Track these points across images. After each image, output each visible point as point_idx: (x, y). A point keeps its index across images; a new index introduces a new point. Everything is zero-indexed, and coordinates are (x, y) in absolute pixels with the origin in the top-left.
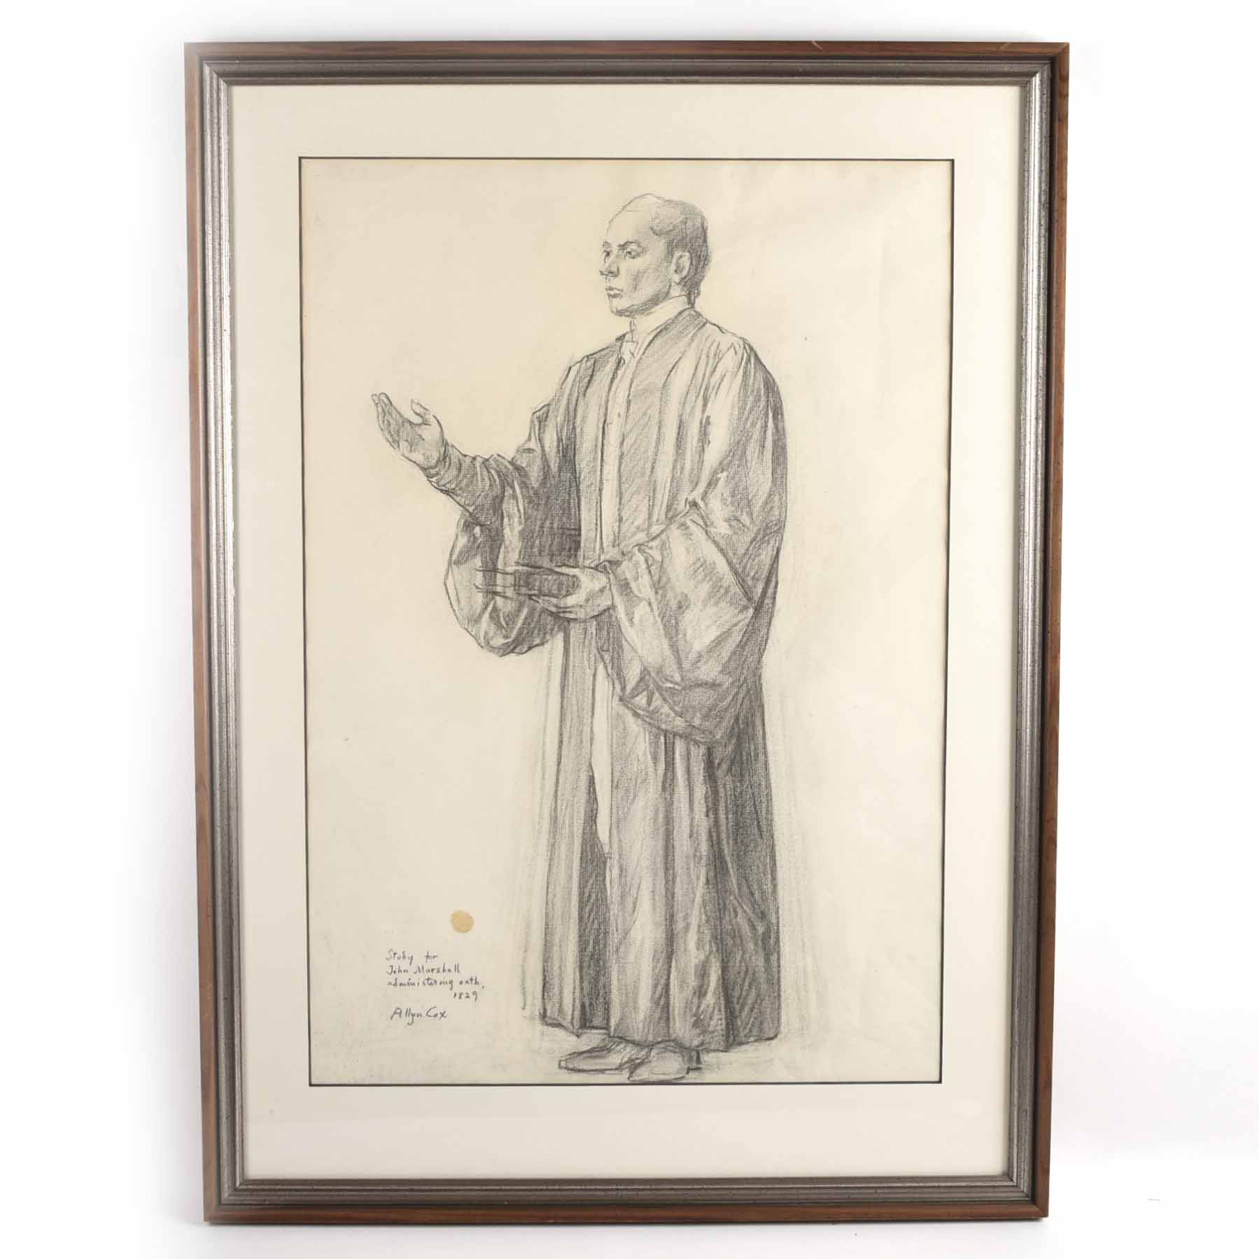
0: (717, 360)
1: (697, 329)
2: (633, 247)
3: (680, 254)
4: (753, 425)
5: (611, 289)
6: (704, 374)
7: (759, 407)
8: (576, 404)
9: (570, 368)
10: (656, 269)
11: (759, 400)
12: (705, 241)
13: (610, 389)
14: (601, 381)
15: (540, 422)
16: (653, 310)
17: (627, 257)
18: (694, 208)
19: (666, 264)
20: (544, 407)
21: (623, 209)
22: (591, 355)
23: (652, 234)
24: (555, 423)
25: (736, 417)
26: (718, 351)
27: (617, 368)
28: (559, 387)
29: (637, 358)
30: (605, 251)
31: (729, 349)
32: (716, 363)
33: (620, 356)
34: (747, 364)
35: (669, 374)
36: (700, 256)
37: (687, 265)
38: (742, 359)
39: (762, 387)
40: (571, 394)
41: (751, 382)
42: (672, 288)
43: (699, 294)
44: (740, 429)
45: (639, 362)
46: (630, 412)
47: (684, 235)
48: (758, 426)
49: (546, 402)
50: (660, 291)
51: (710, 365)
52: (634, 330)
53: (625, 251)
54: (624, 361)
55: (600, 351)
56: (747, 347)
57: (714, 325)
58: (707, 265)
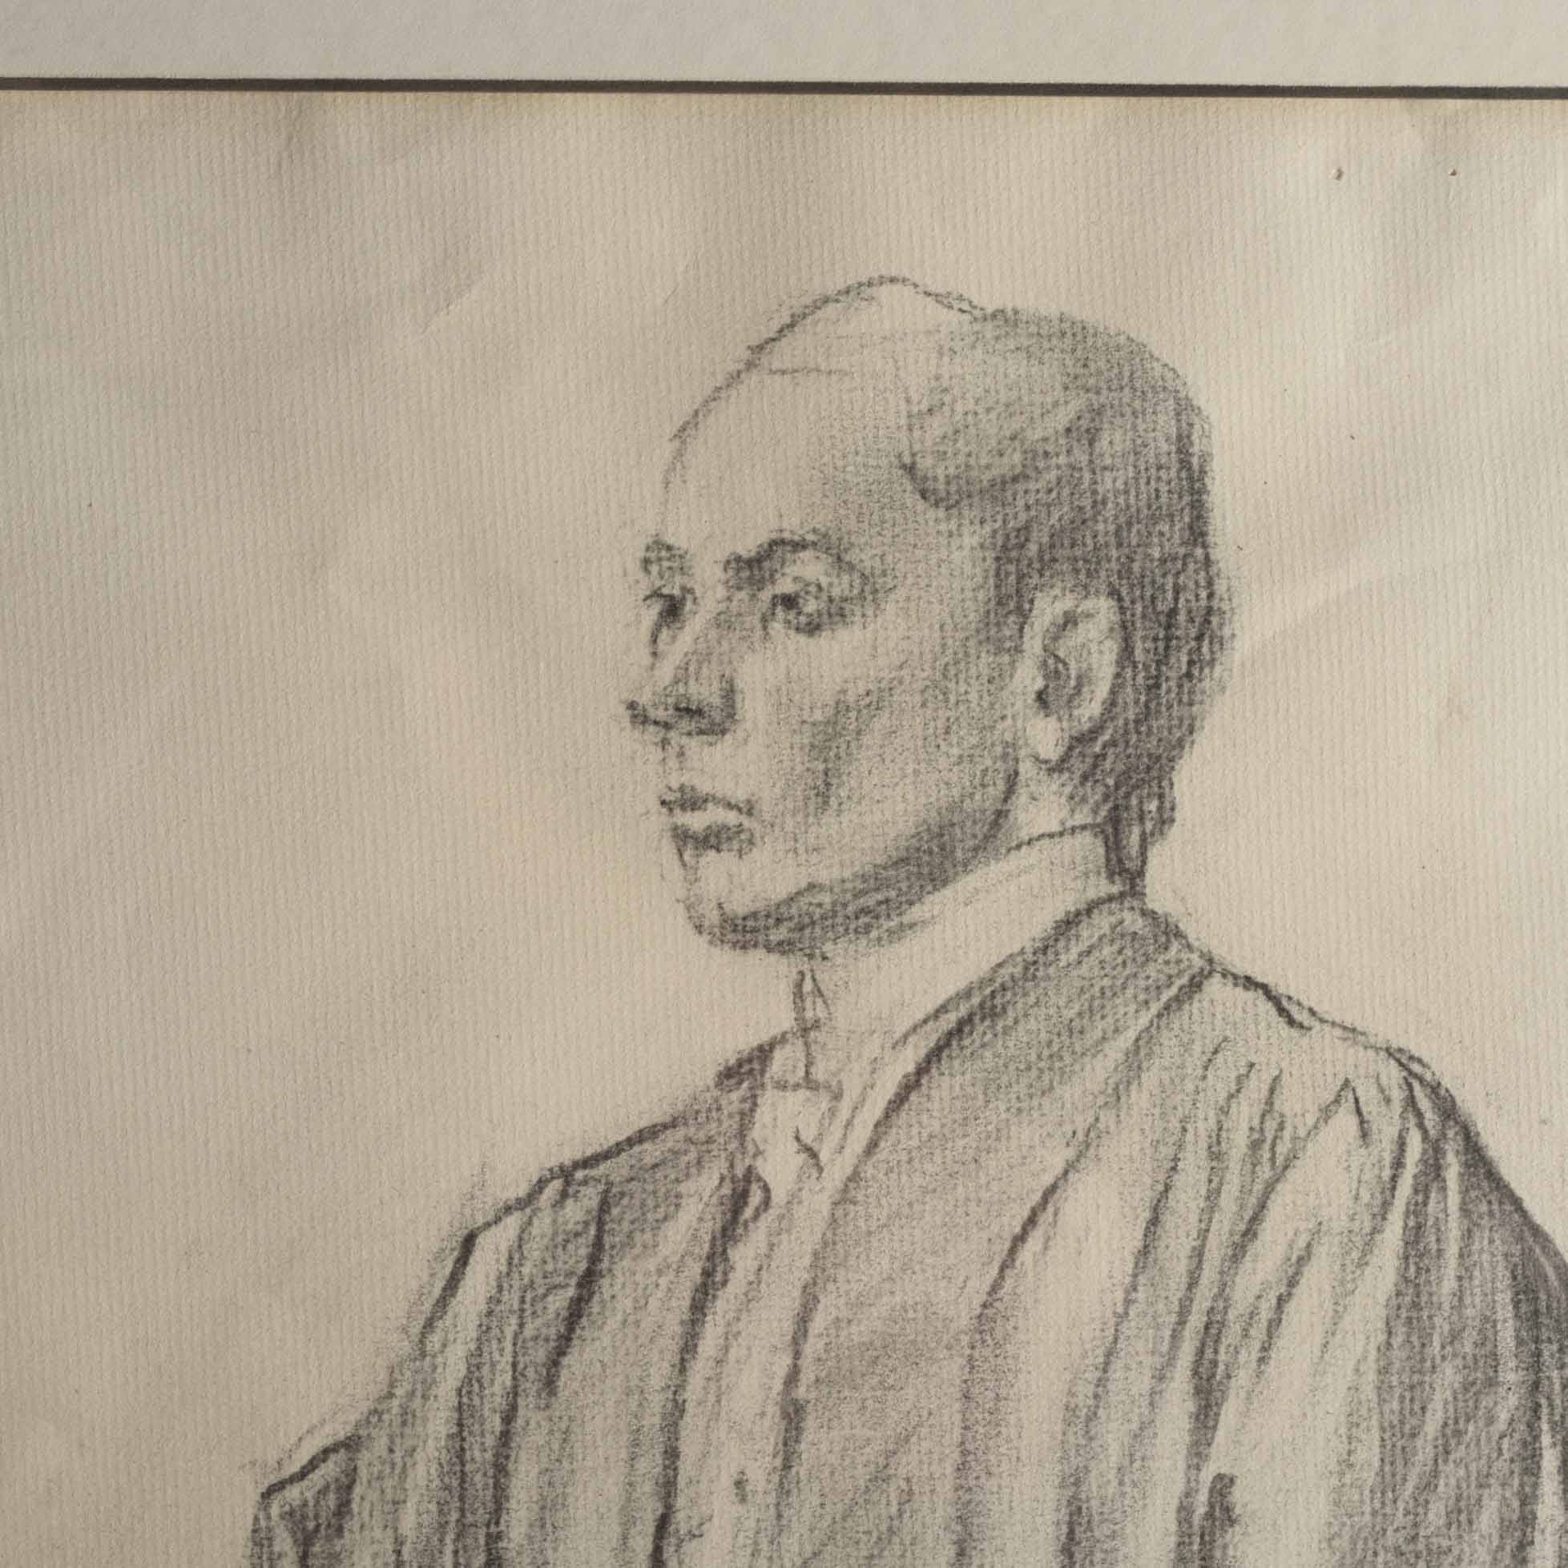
0: (1265, 1172)
1: (1155, 1008)
2: (810, 568)
3: (1068, 603)
4: (1461, 1514)
5: (691, 801)
6: (1199, 1254)
7: (1491, 1420)
8: (505, 1437)
9: (468, 1243)
10: (938, 689)
11: (1491, 1383)
12: (1197, 533)
13: (689, 1347)
14: (640, 1306)
15: (305, 1542)
16: (916, 913)
17: (777, 627)
18: (1137, 351)
19: (984, 662)
20: (326, 1452)
21: (750, 365)
22: (587, 1163)
23: (912, 499)
24: (390, 1547)
25: (1370, 1477)
26: (1271, 1126)
27: (729, 1231)
28: (406, 1347)
29: (837, 1172)
30: (656, 594)
31: (1326, 1113)
32: (1258, 1187)
33: (739, 1171)
34: (1421, 1189)
35: (1013, 1251)
36: (1173, 612)
37: (1103, 662)
38: (1398, 1164)
39: (1505, 1313)
40: (472, 1382)
41: (1449, 1285)
42: (1022, 797)
43: (1165, 821)
44: (1390, 1539)
45: (844, 1198)
46: (801, 1470)
47: (1087, 503)
48: (1488, 1520)
49: (339, 1430)
50: (955, 807)
51: (1228, 1201)
52: (817, 1025)
53: (766, 595)
54: (766, 1189)
55: (630, 1142)
56: (1424, 1104)
57: (1249, 983)
58: (1212, 662)
